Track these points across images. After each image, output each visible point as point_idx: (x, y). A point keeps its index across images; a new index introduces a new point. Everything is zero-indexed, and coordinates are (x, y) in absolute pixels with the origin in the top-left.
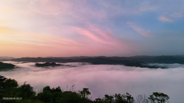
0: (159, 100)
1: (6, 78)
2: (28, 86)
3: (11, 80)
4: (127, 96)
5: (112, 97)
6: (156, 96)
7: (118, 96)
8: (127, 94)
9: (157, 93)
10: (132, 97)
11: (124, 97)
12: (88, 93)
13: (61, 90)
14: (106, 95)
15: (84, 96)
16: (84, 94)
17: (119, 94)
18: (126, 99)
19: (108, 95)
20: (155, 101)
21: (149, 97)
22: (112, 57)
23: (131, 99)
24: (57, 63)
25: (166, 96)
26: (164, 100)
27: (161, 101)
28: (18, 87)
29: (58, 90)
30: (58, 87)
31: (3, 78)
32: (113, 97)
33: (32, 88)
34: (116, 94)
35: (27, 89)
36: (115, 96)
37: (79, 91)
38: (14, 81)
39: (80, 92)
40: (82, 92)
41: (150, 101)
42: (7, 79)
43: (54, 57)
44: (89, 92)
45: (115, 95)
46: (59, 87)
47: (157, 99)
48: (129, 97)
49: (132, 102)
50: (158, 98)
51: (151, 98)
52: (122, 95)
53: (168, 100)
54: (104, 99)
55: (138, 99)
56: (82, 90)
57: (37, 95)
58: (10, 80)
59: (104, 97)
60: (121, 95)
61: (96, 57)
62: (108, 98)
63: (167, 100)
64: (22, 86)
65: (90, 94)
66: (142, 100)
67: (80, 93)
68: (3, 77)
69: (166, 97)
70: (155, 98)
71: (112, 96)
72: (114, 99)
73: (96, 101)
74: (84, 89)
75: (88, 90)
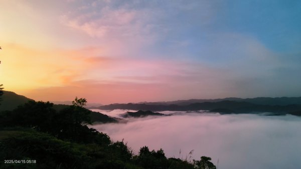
3: (103, 135)
12: (212, 166)
13: (164, 154)
16: (204, 167)
22: (254, 99)
24: (155, 112)
28: (110, 144)
29: (160, 154)
30: (159, 150)
35: (121, 147)
37: (194, 160)
38: (105, 135)
39: (196, 163)
40: (199, 163)
42: (99, 132)
43: (148, 102)
46: (161, 150)
56: (200, 159)
61: (220, 99)
64: (115, 143)
65: (215, 168)
68: (95, 130)
74: (202, 157)
75: (210, 161)
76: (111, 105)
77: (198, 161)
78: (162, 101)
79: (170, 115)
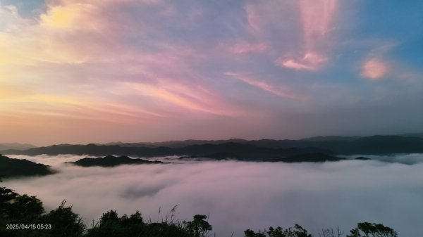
1: (16, 194)
2: (69, 210)
4: (297, 233)
5: (261, 236)
6: (367, 232)
8: (298, 226)
10: (309, 235)
11: (290, 234)
14: (248, 230)
15: (197, 233)
16: (197, 229)
17: (279, 228)
19: (252, 231)
24: (134, 158)
25: (388, 230)
28: (42, 215)
29: (136, 220)
30: (135, 213)
31: (10, 193)
32: (265, 236)
34: (271, 229)
35: (64, 217)
36: (269, 233)
37: (184, 222)
38: (33, 199)
39: (187, 225)
40: (190, 225)
42: (18, 194)
44: (207, 223)
45: (268, 230)
46: (137, 213)
48: (302, 236)
51: (354, 235)
52: (286, 231)
56: (192, 220)
58: (25, 199)
60: (283, 231)
64: (52, 212)
65: (211, 229)
67: (187, 227)
68: (9, 191)
71: (261, 233)
74: (196, 217)
76: (54, 146)
77: (189, 223)
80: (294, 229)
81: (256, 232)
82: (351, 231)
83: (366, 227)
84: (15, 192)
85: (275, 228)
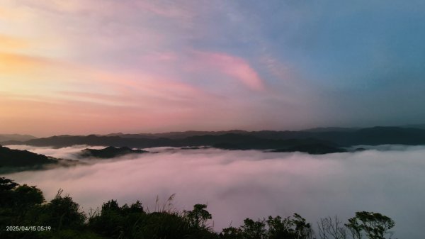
0: (371, 229)
1: (15, 184)
2: (68, 200)
3: (29, 189)
4: (296, 222)
5: (260, 225)
6: (364, 221)
7: (276, 222)
8: (297, 216)
9: (364, 212)
10: (308, 224)
11: (288, 223)
12: (207, 215)
13: (142, 208)
14: (248, 219)
15: (197, 222)
16: (197, 218)
17: (278, 217)
18: (294, 227)
19: (251, 220)
20: (361, 232)
21: (348, 223)
22: (260, 132)
23: (306, 229)
24: (134, 149)
25: (386, 219)
26: (382, 230)
27: (376, 231)
28: (43, 204)
29: (137, 208)
30: (135, 203)
31: (9, 183)
32: (264, 225)
33: (76, 205)
34: (270, 218)
36: (268, 222)
37: (184, 211)
39: (187, 214)
40: (191, 214)
41: (349, 232)
42: (18, 185)
43: (125, 133)
44: (207, 212)
45: (267, 219)
46: (138, 202)
47: (366, 226)
48: (301, 225)
49: (308, 235)
50: (368, 224)
51: (352, 224)
52: (285, 220)
53: (391, 229)
54: (242, 229)
55: (321, 227)
56: (192, 209)
57: (87, 221)
58: (25, 189)
59: (243, 224)
60: (282, 220)
61: (223, 132)
62: (251, 227)
63: (388, 230)
65: (211, 218)
66: (332, 231)
67: (188, 216)
69: (387, 223)
70: (362, 226)
71: (261, 222)
72: (267, 227)
73: (223, 233)
74: (196, 206)
75: (204, 209)
76: (55, 137)
77: (190, 212)
78: (148, 133)
79: (157, 152)
80: (292, 218)
81: (255, 221)
82: (349, 220)
83: (364, 216)
84: (15, 182)
85: (274, 217)
